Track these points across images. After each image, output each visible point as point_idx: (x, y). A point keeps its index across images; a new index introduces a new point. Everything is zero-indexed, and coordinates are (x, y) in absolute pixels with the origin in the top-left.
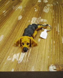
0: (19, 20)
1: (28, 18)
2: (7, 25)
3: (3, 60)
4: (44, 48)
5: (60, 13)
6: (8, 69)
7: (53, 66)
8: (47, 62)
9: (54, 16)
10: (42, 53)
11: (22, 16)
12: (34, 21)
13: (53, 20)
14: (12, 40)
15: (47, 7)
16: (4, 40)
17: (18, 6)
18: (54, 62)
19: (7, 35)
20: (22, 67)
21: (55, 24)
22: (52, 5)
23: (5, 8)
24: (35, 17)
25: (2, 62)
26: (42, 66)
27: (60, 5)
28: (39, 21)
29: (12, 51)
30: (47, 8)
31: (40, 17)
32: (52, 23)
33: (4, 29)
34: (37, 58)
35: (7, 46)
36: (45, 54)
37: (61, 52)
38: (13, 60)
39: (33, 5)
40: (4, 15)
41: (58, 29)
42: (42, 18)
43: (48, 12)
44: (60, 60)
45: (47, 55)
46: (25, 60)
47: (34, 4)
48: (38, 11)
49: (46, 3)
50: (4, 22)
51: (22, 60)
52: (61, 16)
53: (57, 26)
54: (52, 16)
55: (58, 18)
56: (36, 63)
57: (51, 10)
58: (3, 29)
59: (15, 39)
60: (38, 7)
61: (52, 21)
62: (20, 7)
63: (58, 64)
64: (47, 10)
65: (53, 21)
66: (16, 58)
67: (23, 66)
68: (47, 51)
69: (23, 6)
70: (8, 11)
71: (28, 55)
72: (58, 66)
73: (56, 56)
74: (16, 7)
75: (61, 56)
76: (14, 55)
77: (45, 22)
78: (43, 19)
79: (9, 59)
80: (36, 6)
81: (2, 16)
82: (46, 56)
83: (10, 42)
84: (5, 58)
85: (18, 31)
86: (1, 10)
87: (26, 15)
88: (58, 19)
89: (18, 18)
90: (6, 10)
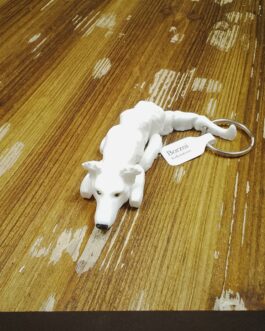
0: (98, 80)
1: (136, 70)
2: (42, 100)
3: (11, 253)
4: (200, 215)
6: (29, 294)
7: (232, 297)
9: (255, 69)
10: (189, 235)
11: (112, 61)
12: (164, 87)
13: (250, 85)
14: (57, 165)
15: (227, 25)
16: (24, 163)
17: (98, 17)
18: (239, 278)
19: (39, 143)
20: (90, 291)
21: (258, 102)
22: (252, 17)
23: (42, 23)
24: (168, 67)
25: (9, 264)
26: (184, 293)
28: (183, 89)
29: (54, 214)
30: (226, 31)
31: (193, 71)
32: (243, 97)
33: (28, 116)
34: (164, 256)
36: (201, 239)
38: (56, 256)
39: (166, 13)
40: (34, 54)
42: (199, 74)
43: (228, 47)
45: (210, 245)
46: (107, 261)
47: (170, 8)
48: (185, 40)
49: (225, 6)
50: (29, 87)
51: (94, 260)
54: (249, 65)
56: (154, 278)
57: (244, 37)
58: (25, 116)
60: (188, 21)
61: (245, 90)
62: (106, 22)
63: (258, 289)
64: (228, 40)
65: (249, 91)
66: (68, 251)
67: (95, 286)
68: (213, 227)
69: (119, 13)
70: (53, 35)
71: (124, 239)
72: (254, 300)
73: (253, 251)
74: (88, 20)
76: (64, 234)
77: (213, 94)
78: (204, 80)
79: (37, 251)
80: (179, 16)
81: (24, 56)
82: (206, 248)
83: (50, 175)
84: (22, 244)
85: (87, 129)
86: (24, 30)
87: (127, 56)
89: (92, 70)
90: (43, 30)
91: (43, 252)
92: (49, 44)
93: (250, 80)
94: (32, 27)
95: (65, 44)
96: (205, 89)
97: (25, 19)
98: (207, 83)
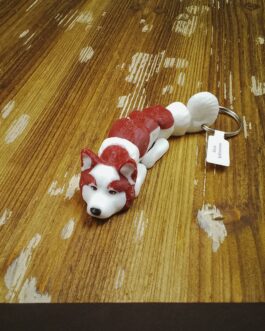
0: (85, 64)
1: (116, 54)
2: (39, 81)
4: (180, 157)
5: (236, 36)
6: (53, 221)
7: (210, 208)
8: (189, 198)
9: (214, 49)
11: (94, 48)
12: (141, 66)
13: (210, 62)
15: (187, 16)
16: (32, 130)
17: (77, 15)
18: (214, 196)
19: (42, 114)
21: (218, 73)
22: (208, 9)
24: (145, 50)
27: (239, 9)
28: (157, 66)
29: (63, 165)
30: (187, 21)
31: (163, 53)
32: (206, 70)
34: (155, 187)
35: (43, 151)
36: (183, 172)
37: (241, 167)
38: (70, 193)
39: (135, 9)
40: (26, 46)
41: (231, 90)
42: (168, 55)
43: (190, 33)
44: (235, 191)
45: (191, 176)
47: (138, 5)
48: (155, 29)
49: (184, 2)
50: (26, 72)
52: (240, 45)
53: (227, 81)
54: (208, 46)
55: (230, 53)
57: (202, 25)
58: (26, 94)
59: (71, 127)
60: (154, 14)
61: (207, 65)
62: (86, 18)
63: (230, 202)
64: (189, 28)
65: (210, 65)
69: (95, 11)
70: (40, 31)
72: (227, 209)
74: (69, 17)
75: (238, 178)
77: (182, 69)
78: (173, 60)
79: (54, 191)
80: (146, 11)
81: (17, 48)
82: (187, 178)
83: (56, 137)
84: (40, 189)
85: (81, 101)
86: (13, 28)
87: (107, 44)
88: (230, 58)
89: (78, 56)
90: (30, 27)
91: (59, 191)
92: (37, 37)
93: (211, 57)
94: (20, 24)
95: (52, 37)
96: (174, 66)
97: (13, 19)
98: (176, 61)
